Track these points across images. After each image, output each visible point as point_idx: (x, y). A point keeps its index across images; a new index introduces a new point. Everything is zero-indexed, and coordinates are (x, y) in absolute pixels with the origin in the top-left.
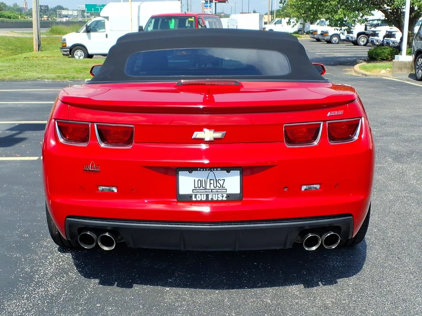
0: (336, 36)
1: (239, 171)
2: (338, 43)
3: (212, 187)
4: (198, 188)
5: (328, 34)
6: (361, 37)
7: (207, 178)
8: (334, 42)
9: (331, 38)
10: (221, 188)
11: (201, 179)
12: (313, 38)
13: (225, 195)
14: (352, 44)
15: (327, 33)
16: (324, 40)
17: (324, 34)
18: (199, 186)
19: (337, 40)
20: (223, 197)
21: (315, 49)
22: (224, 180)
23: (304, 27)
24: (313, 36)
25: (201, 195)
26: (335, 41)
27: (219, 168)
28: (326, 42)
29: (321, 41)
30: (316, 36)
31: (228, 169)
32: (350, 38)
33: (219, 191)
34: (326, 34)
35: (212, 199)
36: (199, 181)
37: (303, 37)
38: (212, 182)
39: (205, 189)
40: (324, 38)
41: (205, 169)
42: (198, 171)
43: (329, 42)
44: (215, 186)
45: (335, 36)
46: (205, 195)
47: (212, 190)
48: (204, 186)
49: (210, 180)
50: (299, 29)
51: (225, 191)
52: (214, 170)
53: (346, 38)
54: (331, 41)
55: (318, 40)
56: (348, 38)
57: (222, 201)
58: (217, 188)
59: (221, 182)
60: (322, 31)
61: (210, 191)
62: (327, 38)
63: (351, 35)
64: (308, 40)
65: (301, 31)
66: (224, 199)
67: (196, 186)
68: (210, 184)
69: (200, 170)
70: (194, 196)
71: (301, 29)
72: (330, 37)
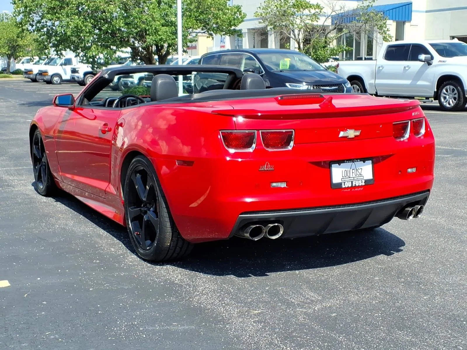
0: (57, 76)
1: (371, 161)
2: (60, 84)
3: (354, 176)
4: (345, 177)
5: (47, 74)
6: (88, 77)
7: (351, 169)
8: (55, 82)
9: (52, 78)
10: (360, 176)
11: (346, 169)
12: (29, 78)
13: (363, 181)
14: (78, 85)
15: (46, 72)
16: (43, 80)
17: (42, 73)
18: (346, 176)
19: (58, 80)
20: (362, 182)
21: (41, 90)
22: (362, 169)
23: (10, 66)
24: (27, 76)
25: (348, 182)
26: (57, 82)
27: (358, 159)
28: (46, 83)
29: (38, 82)
30: (31, 76)
31: (364, 160)
32: (76, 78)
33: (359, 178)
34: (45, 74)
35: (355, 185)
36: (345, 171)
37: (14, 77)
38: (354, 171)
39: (350, 178)
40: (44, 78)
41: (349, 161)
42: (345, 163)
43: (49, 82)
44: (356, 174)
45: (55, 76)
46: (351, 182)
47: (354, 177)
48: (348, 175)
49: (353, 169)
50: (3, 68)
51: (362, 177)
52: (355, 162)
53: (71, 77)
54: (52, 81)
55: (34, 80)
56: (73, 78)
57: (362, 186)
58: (357, 176)
59: (360, 171)
60: (39, 71)
61: (353, 178)
62: (47, 78)
63: (76, 74)
64: (23, 80)
65: (6, 70)
66: (363, 184)
67: (344, 176)
68: (353, 173)
69: (346, 162)
70: (343, 184)
71: (6, 69)
72: (50, 77)
